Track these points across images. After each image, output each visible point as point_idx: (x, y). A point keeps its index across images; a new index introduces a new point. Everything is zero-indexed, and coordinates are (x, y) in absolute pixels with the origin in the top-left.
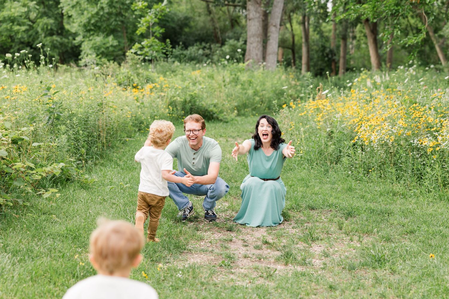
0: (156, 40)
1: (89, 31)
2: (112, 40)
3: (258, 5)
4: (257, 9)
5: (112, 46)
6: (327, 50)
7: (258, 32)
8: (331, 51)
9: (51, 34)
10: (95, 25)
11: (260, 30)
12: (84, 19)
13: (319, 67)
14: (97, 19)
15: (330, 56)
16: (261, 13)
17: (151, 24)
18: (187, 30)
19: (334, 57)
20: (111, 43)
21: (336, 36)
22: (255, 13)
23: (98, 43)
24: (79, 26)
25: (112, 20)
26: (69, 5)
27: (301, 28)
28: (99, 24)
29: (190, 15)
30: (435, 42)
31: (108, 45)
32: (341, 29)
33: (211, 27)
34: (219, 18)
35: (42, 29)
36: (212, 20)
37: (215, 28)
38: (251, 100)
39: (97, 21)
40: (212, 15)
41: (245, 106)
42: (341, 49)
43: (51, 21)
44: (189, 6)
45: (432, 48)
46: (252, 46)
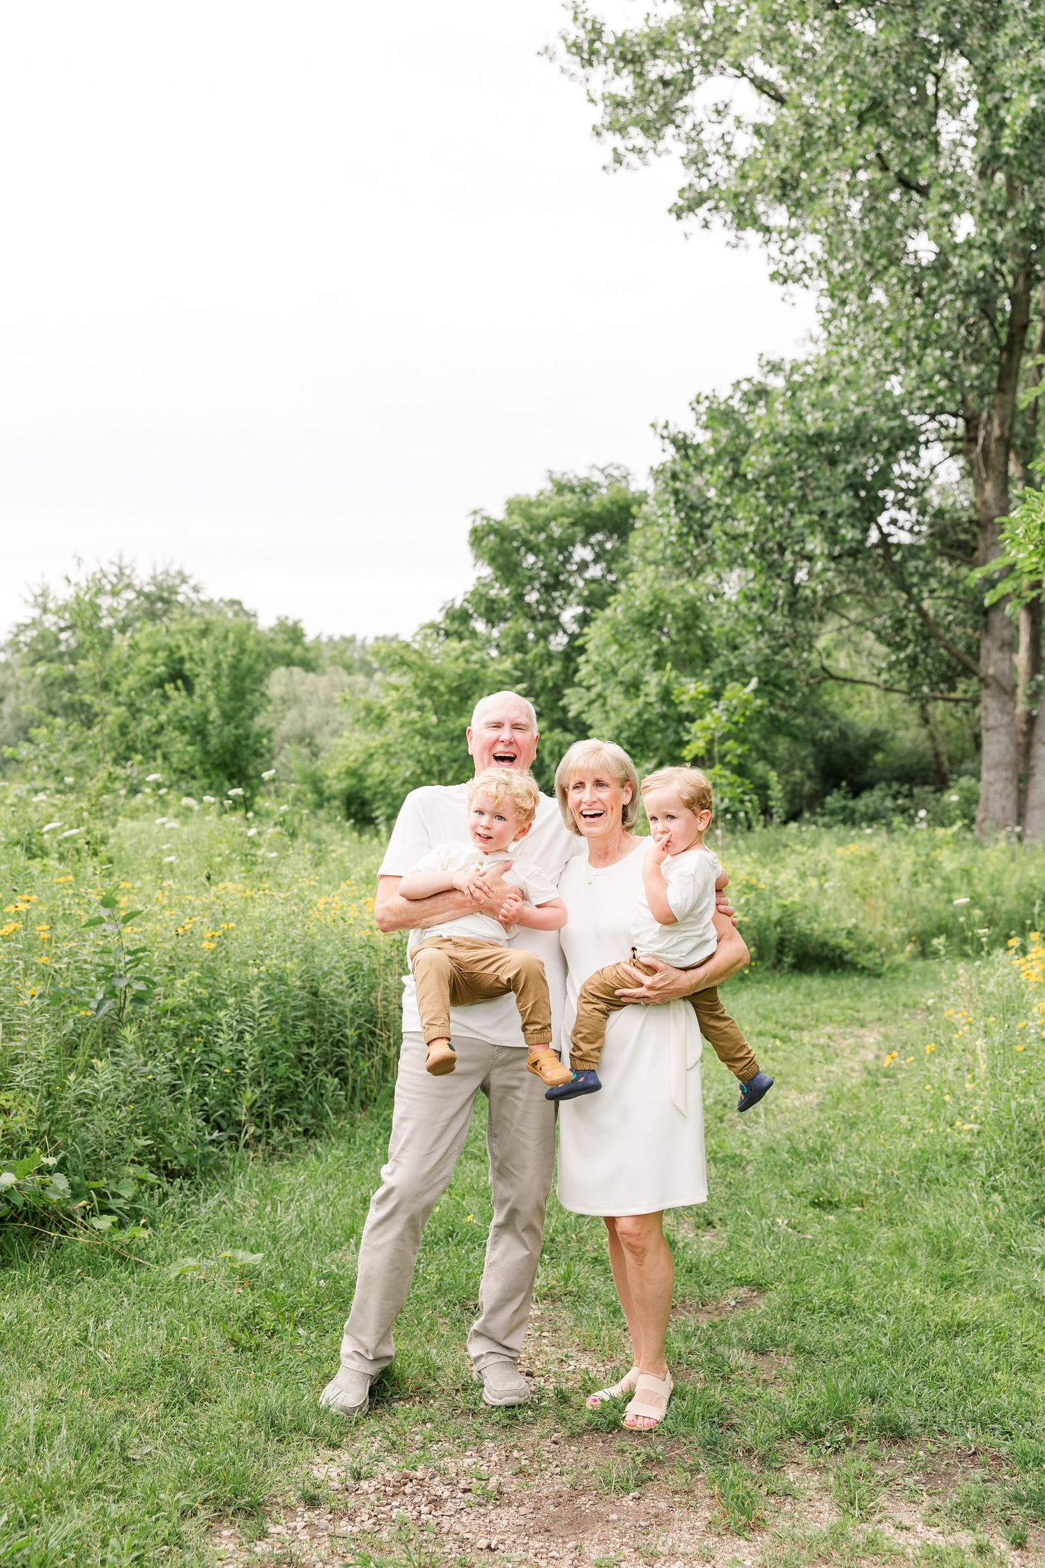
0: (728, 773)
3: (1006, 698)
4: (1004, 705)
7: (1008, 758)
11: (1011, 755)
16: (1024, 718)
17: (718, 734)
18: (879, 757)
22: (999, 715)
29: (886, 727)
33: (930, 754)
36: (931, 737)
37: (937, 755)
40: (930, 727)
44: (885, 711)
46: (992, 789)
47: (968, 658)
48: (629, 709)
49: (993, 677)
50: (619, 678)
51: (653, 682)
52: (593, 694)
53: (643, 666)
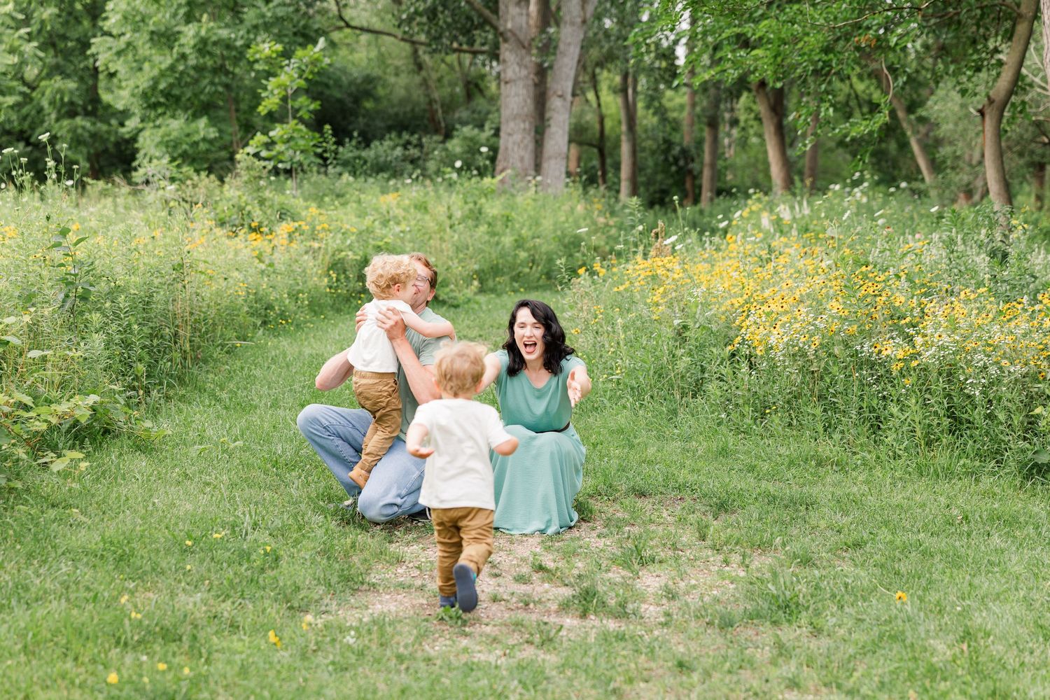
0: (302, 127)
1: (154, 106)
2: (206, 126)
3: (524, 52)
4: (522, 59)
5: (204, 139)
6: (676, 151)
8: (684, 152)
9: (72, 114)
10: (167, 94)
11: (529, 106)
12: (143, 81)
13: (657, 187)
14: (171, 80)
15: (681, 163)
16: (532, 68)
17: (290, 92)
18: (369, 105)
19: (691, 166)
20: (202, 134)
21: (695, 119)
22: (517, 69)
23: (175, 134)
24: (133, 95)
25: (206, 82)
26: (110, 48)
27: (619, 100)
28: (176, 92)
29: (377, 72)
30: (909, 133)
31: (196, 138)
32: (705, 103)
33: (422, 99)
34: (440, 80)
35: (52, 103)
36: (425, 83)
37: (431, 102)
38: (510, 259)
39: (171, 86)
40: (424, 73)
41: (496, 271)
42: (707, 148)
43: (72, 85)
44: (373, 54)
45: (904, 145)
46: (511, 139)
47: (487, 12)
48: (164, 61)
49: (510, 31)
50: (152, 28)
51: (189, 34)
52: (122, 43)
53: (175, 15)
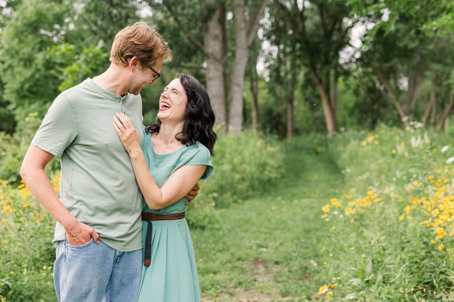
3: (218, 63)
11: (221, 91)
12: (16, 84)
14: (32, 83)
22: (215, 72)
24: (11, 92)
47: (199, 44)
48: (28, 73)
49: (211, 53)
50: (21, 56)
51: (40, 58)
52: (6, 65)
53: (33, 49)
